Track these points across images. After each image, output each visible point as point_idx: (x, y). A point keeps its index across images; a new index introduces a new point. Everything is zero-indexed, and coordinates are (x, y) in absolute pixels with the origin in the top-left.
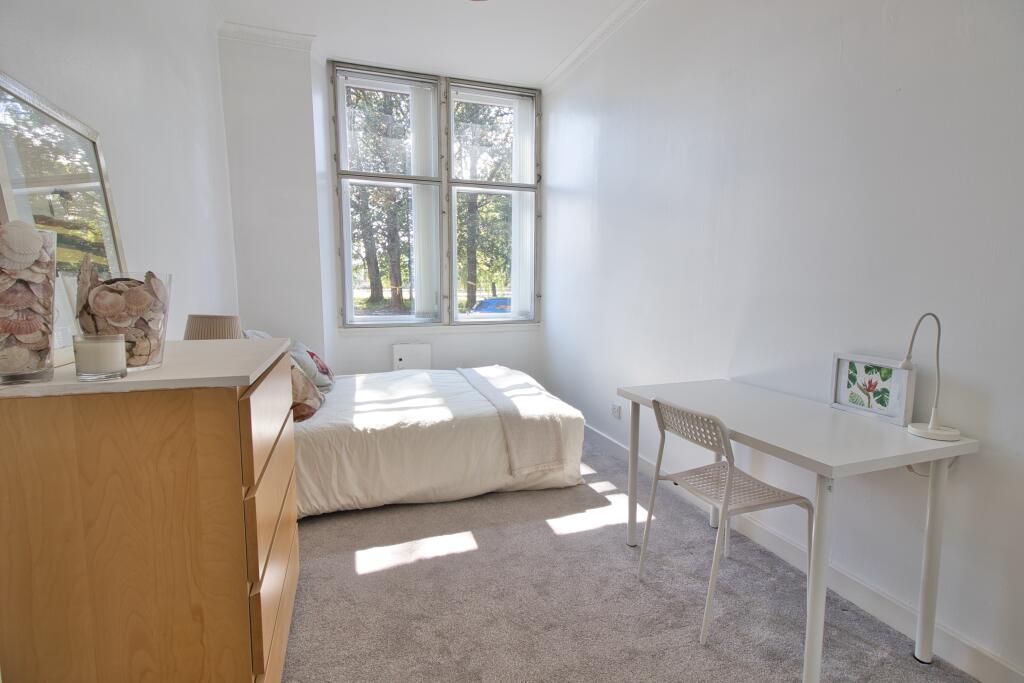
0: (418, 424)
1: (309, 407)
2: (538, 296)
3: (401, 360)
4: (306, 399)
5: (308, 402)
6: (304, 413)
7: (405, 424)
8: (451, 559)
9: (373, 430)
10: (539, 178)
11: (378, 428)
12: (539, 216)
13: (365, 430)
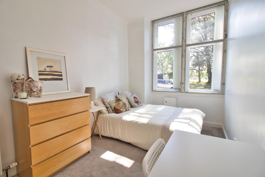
0: (138, 122)
1: (121, 111)
2: (223, 84)
3: (166, 102)
4: (121, 109)
5: (121, 110)
6: (119, 112)
7: (134, 121)
8: (121, 166)
9: (126, 120)
10: (226, 36)
11: (128, 120)
12: (225, 51)
13: (125, 120)
